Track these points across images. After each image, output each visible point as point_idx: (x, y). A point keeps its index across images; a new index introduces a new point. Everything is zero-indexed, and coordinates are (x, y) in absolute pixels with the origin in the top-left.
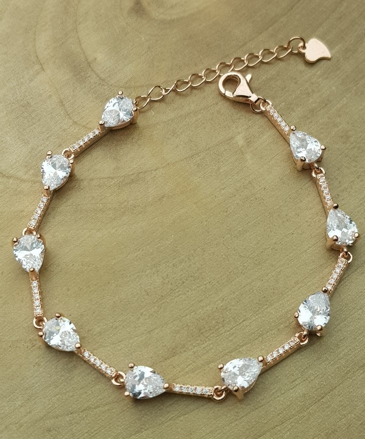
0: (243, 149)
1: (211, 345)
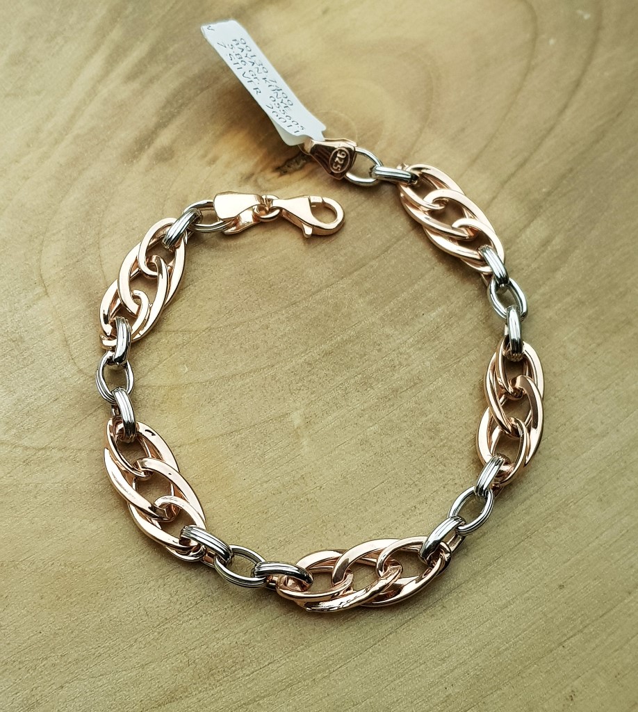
0: (299, 431)
1: (223, 692)
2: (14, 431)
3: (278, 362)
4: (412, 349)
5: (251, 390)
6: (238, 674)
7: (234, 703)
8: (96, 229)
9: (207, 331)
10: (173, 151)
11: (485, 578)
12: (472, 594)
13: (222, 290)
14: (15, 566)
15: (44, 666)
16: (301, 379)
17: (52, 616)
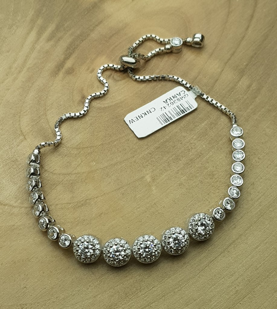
2: (19, 201)
3: (136, 155)
4: (196, 141)
5: (125, 169)
6: (139, 294)
7: (139, 307)
8: (44, 107)
9: (101, 145)
10: (74, 69)
11: (245, 236)
12: (240, 244)
13: (105, 127)
14: (29, 261)
15: (49, 303)
16: (148, 161)
17: (49, 281)
